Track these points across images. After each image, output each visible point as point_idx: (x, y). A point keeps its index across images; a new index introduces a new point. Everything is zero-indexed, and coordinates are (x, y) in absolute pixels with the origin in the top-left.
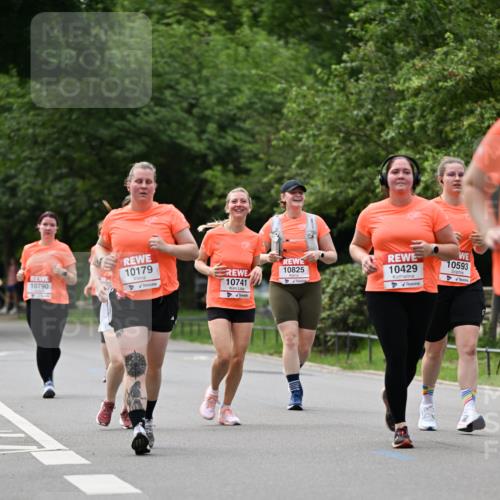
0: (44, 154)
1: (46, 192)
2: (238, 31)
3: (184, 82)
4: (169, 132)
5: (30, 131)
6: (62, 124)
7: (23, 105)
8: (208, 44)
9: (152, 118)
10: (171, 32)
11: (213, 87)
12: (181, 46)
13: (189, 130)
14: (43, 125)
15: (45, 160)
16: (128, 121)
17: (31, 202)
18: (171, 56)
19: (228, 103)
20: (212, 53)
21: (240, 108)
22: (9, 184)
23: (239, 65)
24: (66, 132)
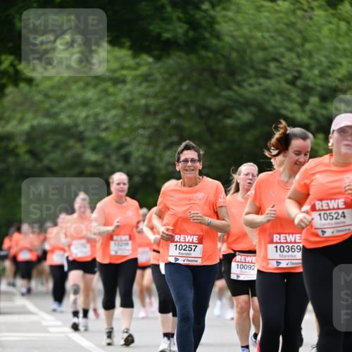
0: (156, 123)
1: (157, 159)
3: (289, 55)
4: (273, 103)
5: (143, 102)
7: (135, 78)
8: (311, 18)
9: (256, 88)
10: (277, 8)
11: (315, 60)
12: (287, 21)
13: (291, 100)
14: (156, 96)
15: (157, 130)
16: (235, 92)
17: (144, 169)
18: (277, 31)
19: (329, 76)
20: (315, 28)
21: (341, 80)
22: (123, 151)
23: (341, 39)
24: (176, 103)
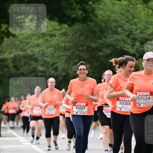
0: (69, 54)
1: (70, 69)
2: (149, 3)
3: (127, 24)
4: (120, 45)
5: (63, 45)
6: (76, 42)
7: (60, 34)
8: (136, 8)
9: (113, 39)
10: (122, 4)
11: (138, 26)
12: (126, 9)
13: (128, 44)
14: (69, 42)
15: (69, 57)
16: (103, 40)
17: (64, 74)
18: (121, 14)
19: (144, 33)
21: (149, 35)
22: (55, 66)
23: (149, 17)
24: (78, 45)
